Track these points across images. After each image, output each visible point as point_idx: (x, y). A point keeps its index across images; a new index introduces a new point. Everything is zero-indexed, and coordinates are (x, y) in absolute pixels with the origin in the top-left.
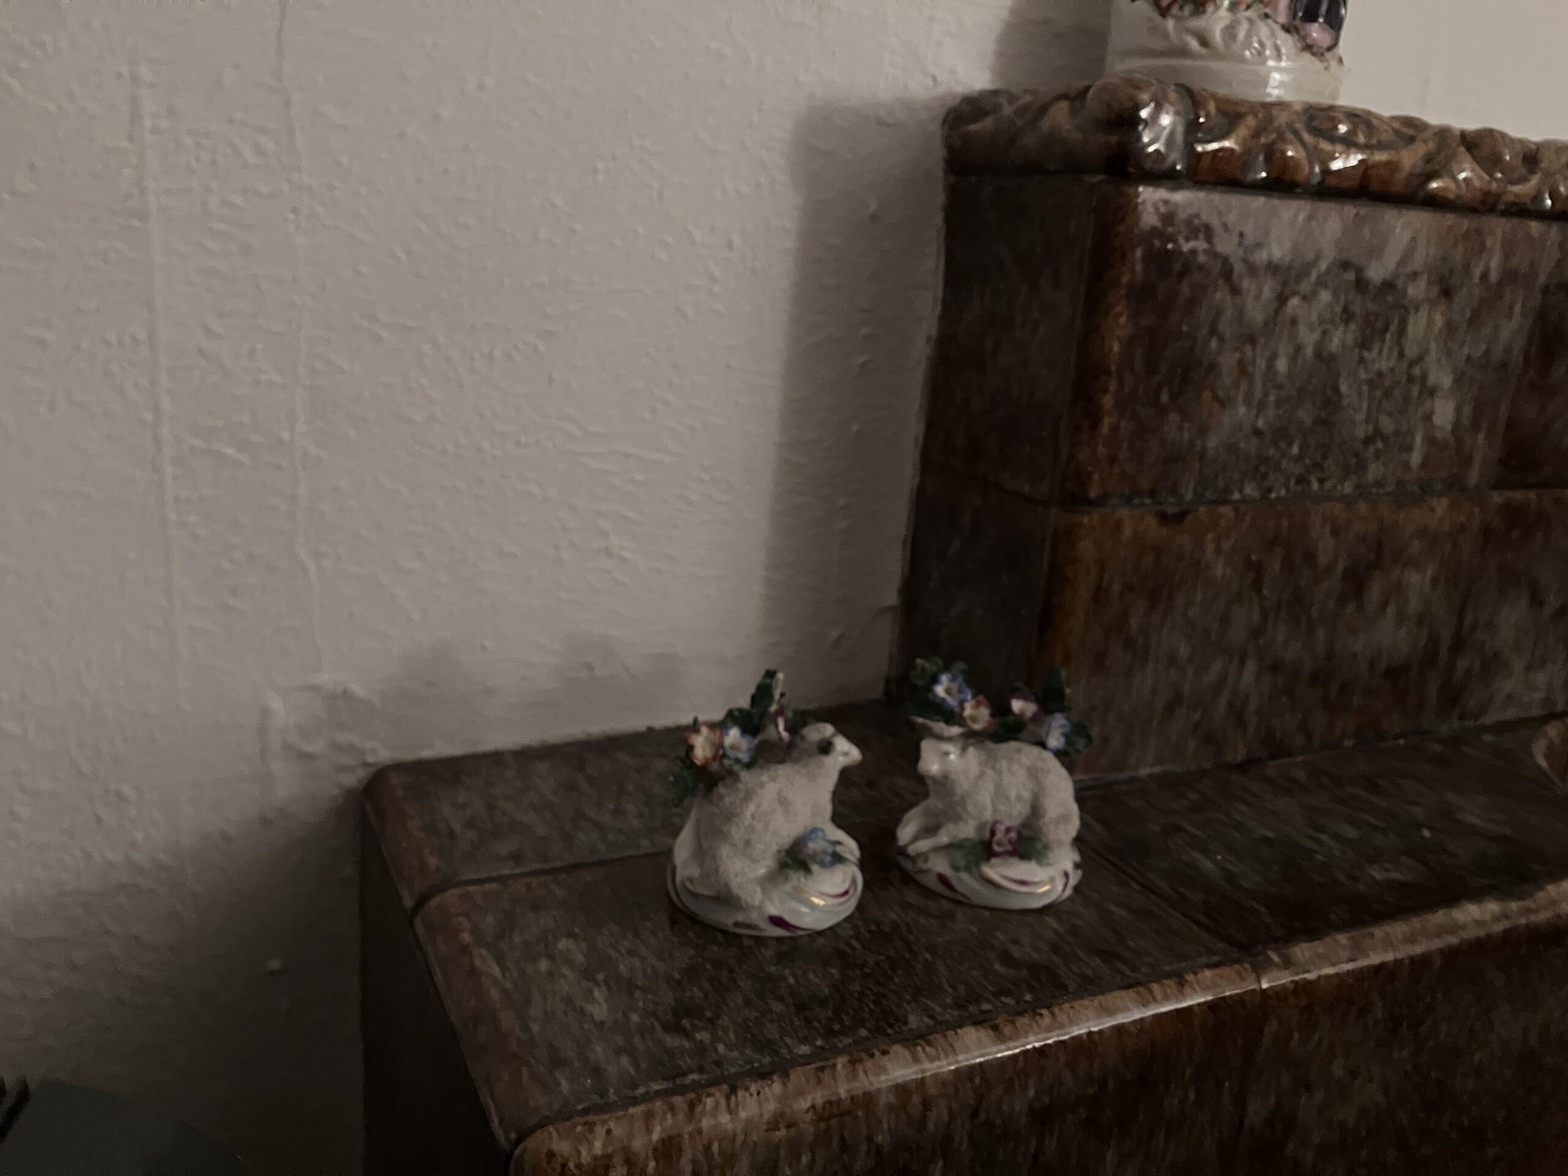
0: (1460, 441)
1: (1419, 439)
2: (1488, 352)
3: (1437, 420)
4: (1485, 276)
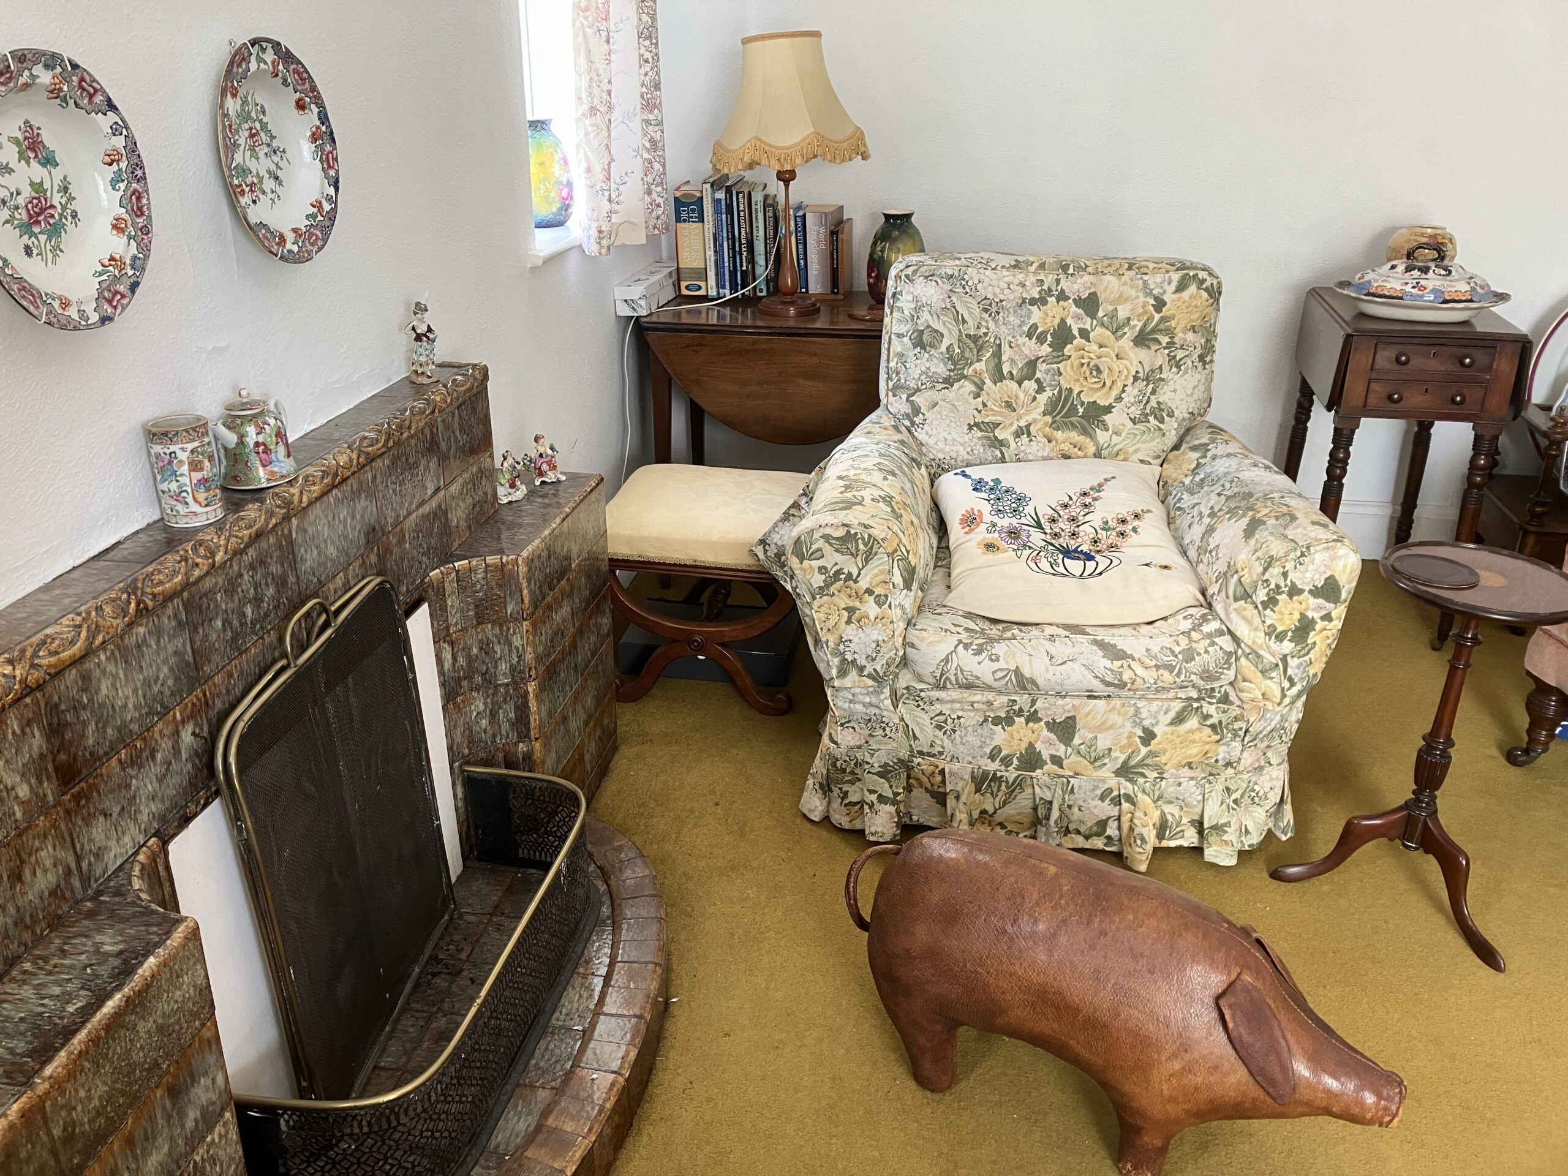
0: (37, 795)
1: (16, 808)
2: (31, 756)
3: (21, 795)
4: (14, 733)
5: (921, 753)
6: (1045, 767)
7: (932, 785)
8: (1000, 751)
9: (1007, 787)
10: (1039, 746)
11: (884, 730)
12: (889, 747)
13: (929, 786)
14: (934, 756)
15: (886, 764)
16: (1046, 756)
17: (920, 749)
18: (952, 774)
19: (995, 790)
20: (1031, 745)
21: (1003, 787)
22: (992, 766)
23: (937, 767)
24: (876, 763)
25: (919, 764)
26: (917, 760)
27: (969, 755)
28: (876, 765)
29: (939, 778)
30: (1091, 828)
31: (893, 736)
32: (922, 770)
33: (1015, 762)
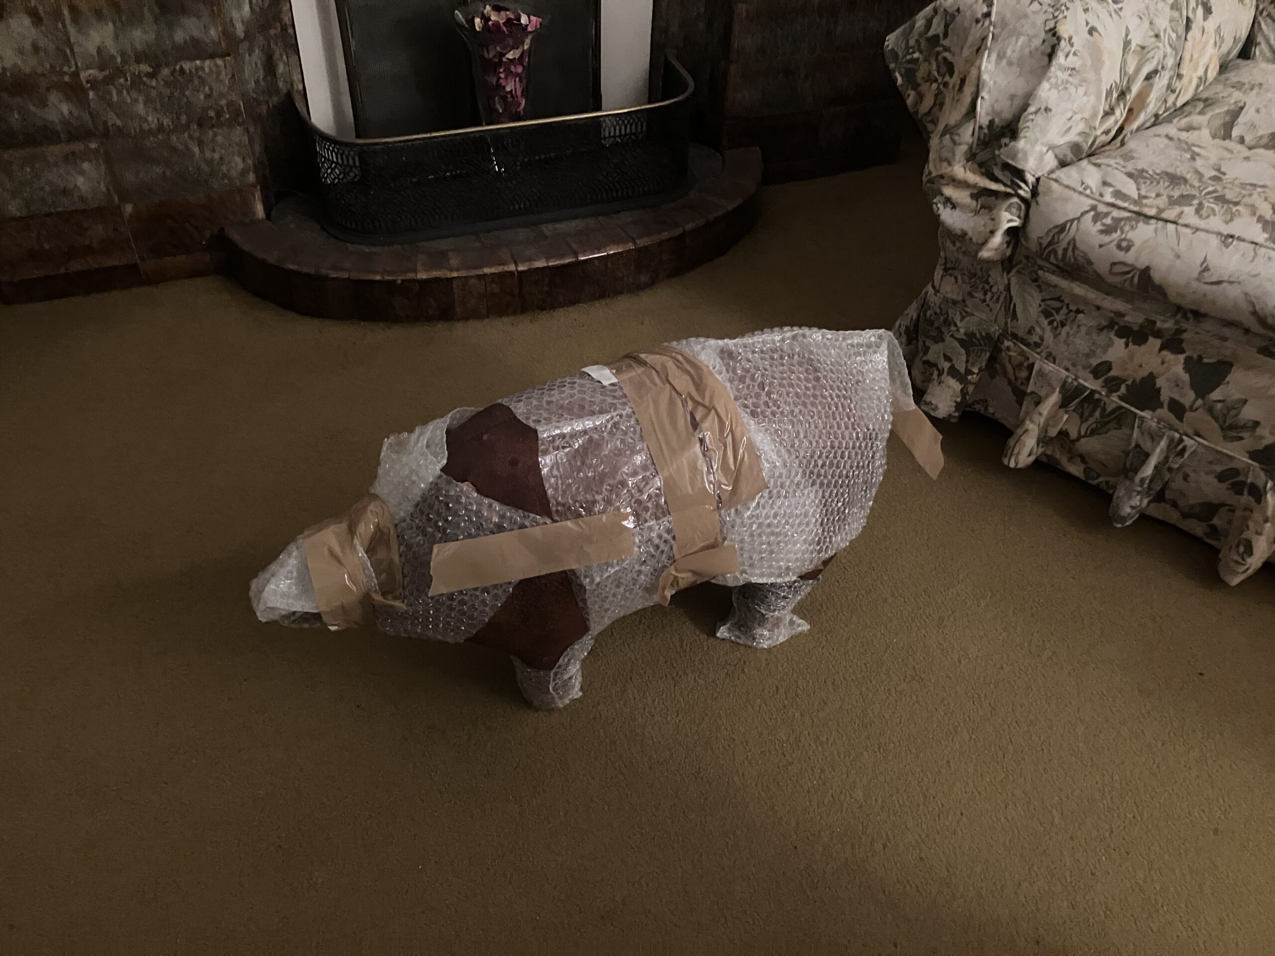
5: (1015, 336)
6: (1159, 411)
7: (1016, 379)
8: (1110, 369)
9: (1102, 415)
10: (1160, 382)
11: (985, 294)
12: (984, 317)
13: (1013, 379)
14: (1028, 345)
15: (973, 335)
16: (1165, 396)
17: (1014, 330)
18: (1041, 373)
19: (1086, 414)
20: (1151, 377)
21: (1097, 414)
22: (1091, 384)
23: (1028, 359)
24: (963, 327)
25: (1008, 348)
26: (1007, 343)
27: (1069, 359)
28: (962, 331)
29: (1024, 374)
30: (1193, 506)
31: (992, 305)
32: (1010, 357)
33: (1123, 389)
